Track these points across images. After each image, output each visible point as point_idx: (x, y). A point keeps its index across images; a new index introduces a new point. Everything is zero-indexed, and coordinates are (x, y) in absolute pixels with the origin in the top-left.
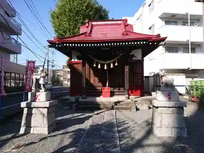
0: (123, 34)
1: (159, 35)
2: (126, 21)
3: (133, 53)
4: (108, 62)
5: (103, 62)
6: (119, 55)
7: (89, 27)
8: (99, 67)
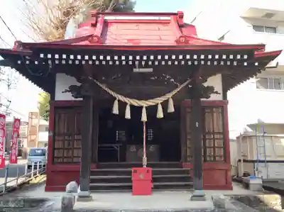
0: (178, 42)
2: (182, 17)
4: (151, 103)
5: (136, 103)
6: (177, 87)
7: (98, 25)
8: (128, 116)
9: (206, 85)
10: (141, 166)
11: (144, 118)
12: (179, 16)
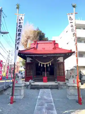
0: (53, 49)
1: (71, 50)
2: (55, 42)
3: (59, 59)
4: (46, 63)
5: (43, 63)
6: (52, 60)
7: (36, 44)
8: (42, 66)
9: (58, 59)
10: (45, 76)
11: (45, 66)
12: (54, 41)
